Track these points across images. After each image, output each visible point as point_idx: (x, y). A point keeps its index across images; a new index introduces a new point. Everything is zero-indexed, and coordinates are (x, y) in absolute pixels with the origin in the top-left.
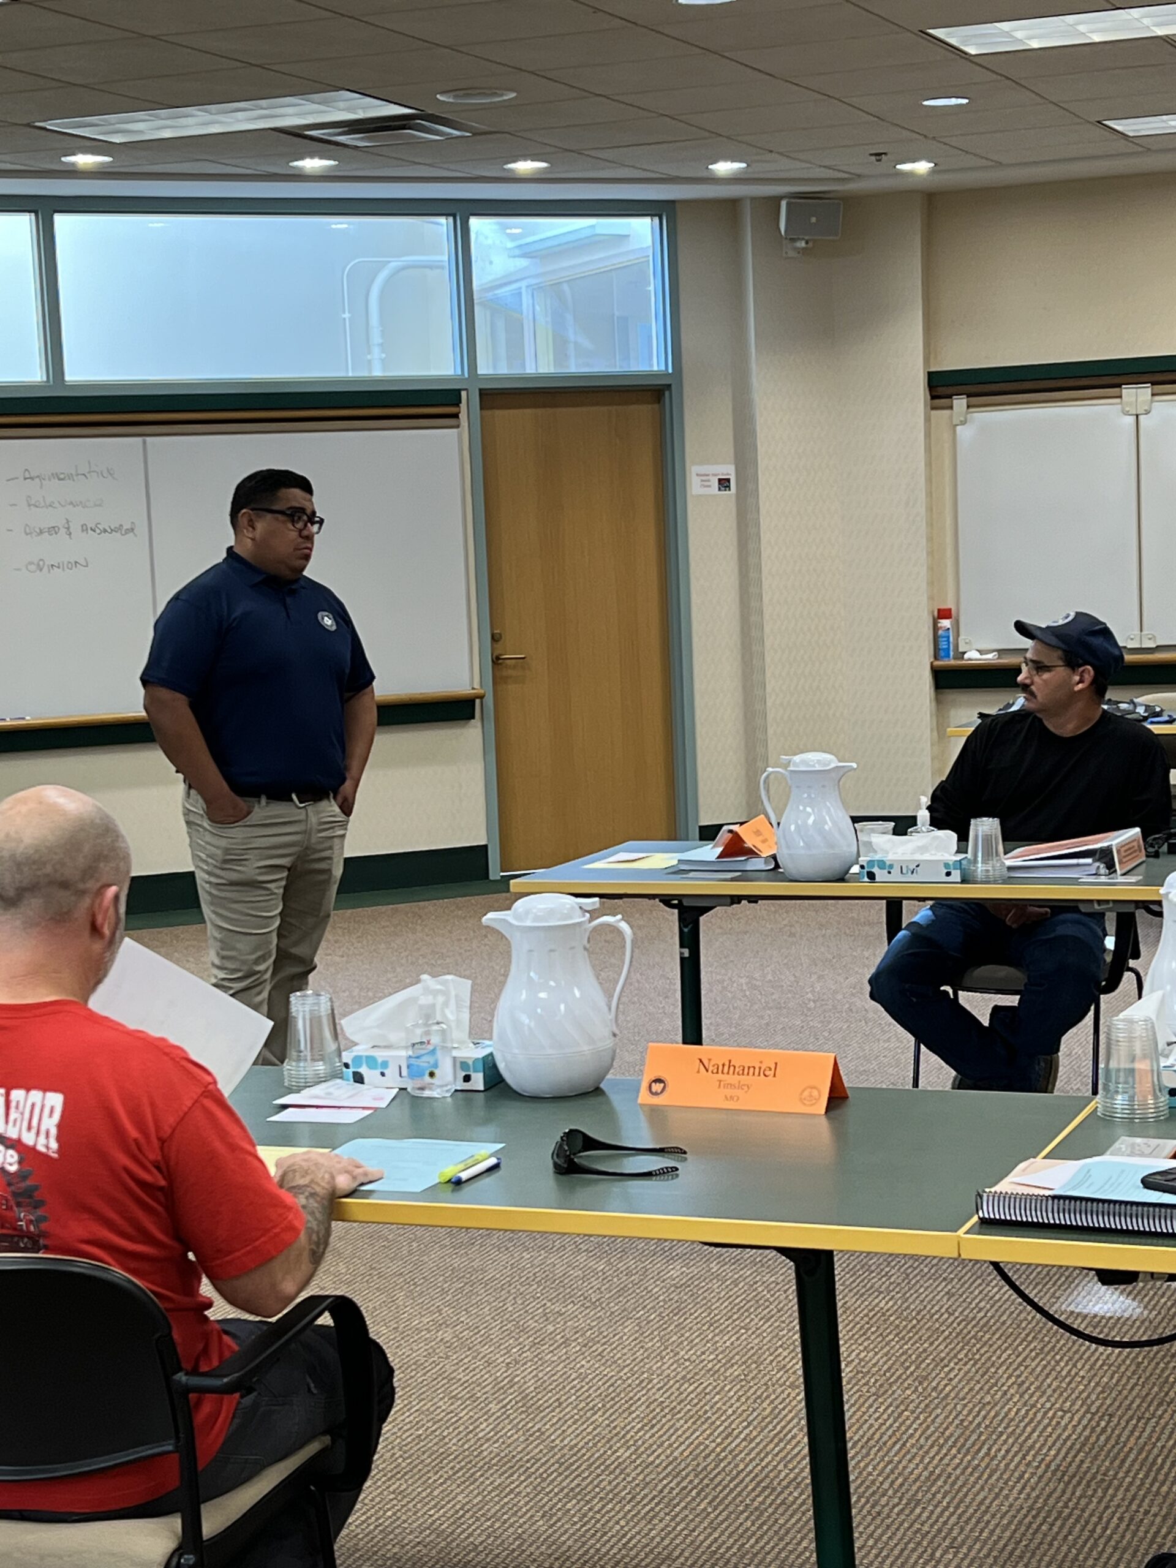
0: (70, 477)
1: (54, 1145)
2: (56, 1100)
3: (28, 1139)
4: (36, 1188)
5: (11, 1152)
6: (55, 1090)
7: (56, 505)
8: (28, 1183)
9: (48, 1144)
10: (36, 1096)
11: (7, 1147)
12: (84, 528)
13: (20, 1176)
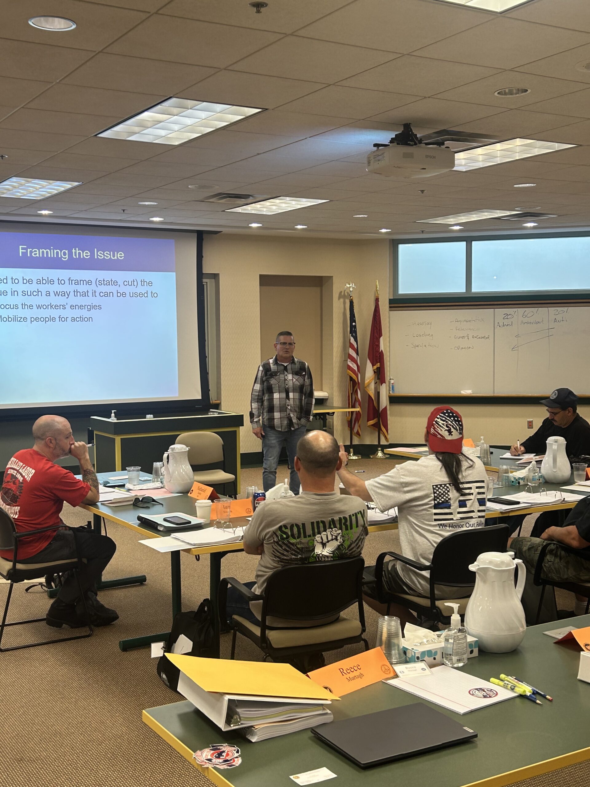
0: (470, 321)
1: (29, 480)
2: (33, 471)
3: (26, 477)
4: (23, 486)
5: (22, 478)
6: (34, 470)
7: (465, 329)
8: (22, 485)
9: (28, 479)
10: (31, 469)
11: (22, 477)
12: (473, 337)
13: (22, 483)
